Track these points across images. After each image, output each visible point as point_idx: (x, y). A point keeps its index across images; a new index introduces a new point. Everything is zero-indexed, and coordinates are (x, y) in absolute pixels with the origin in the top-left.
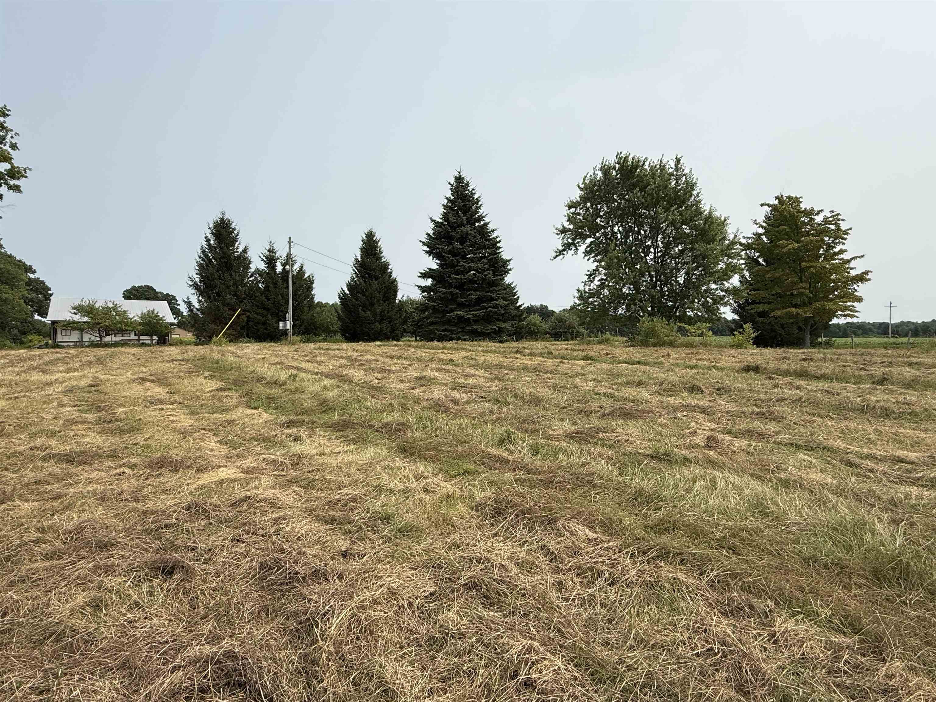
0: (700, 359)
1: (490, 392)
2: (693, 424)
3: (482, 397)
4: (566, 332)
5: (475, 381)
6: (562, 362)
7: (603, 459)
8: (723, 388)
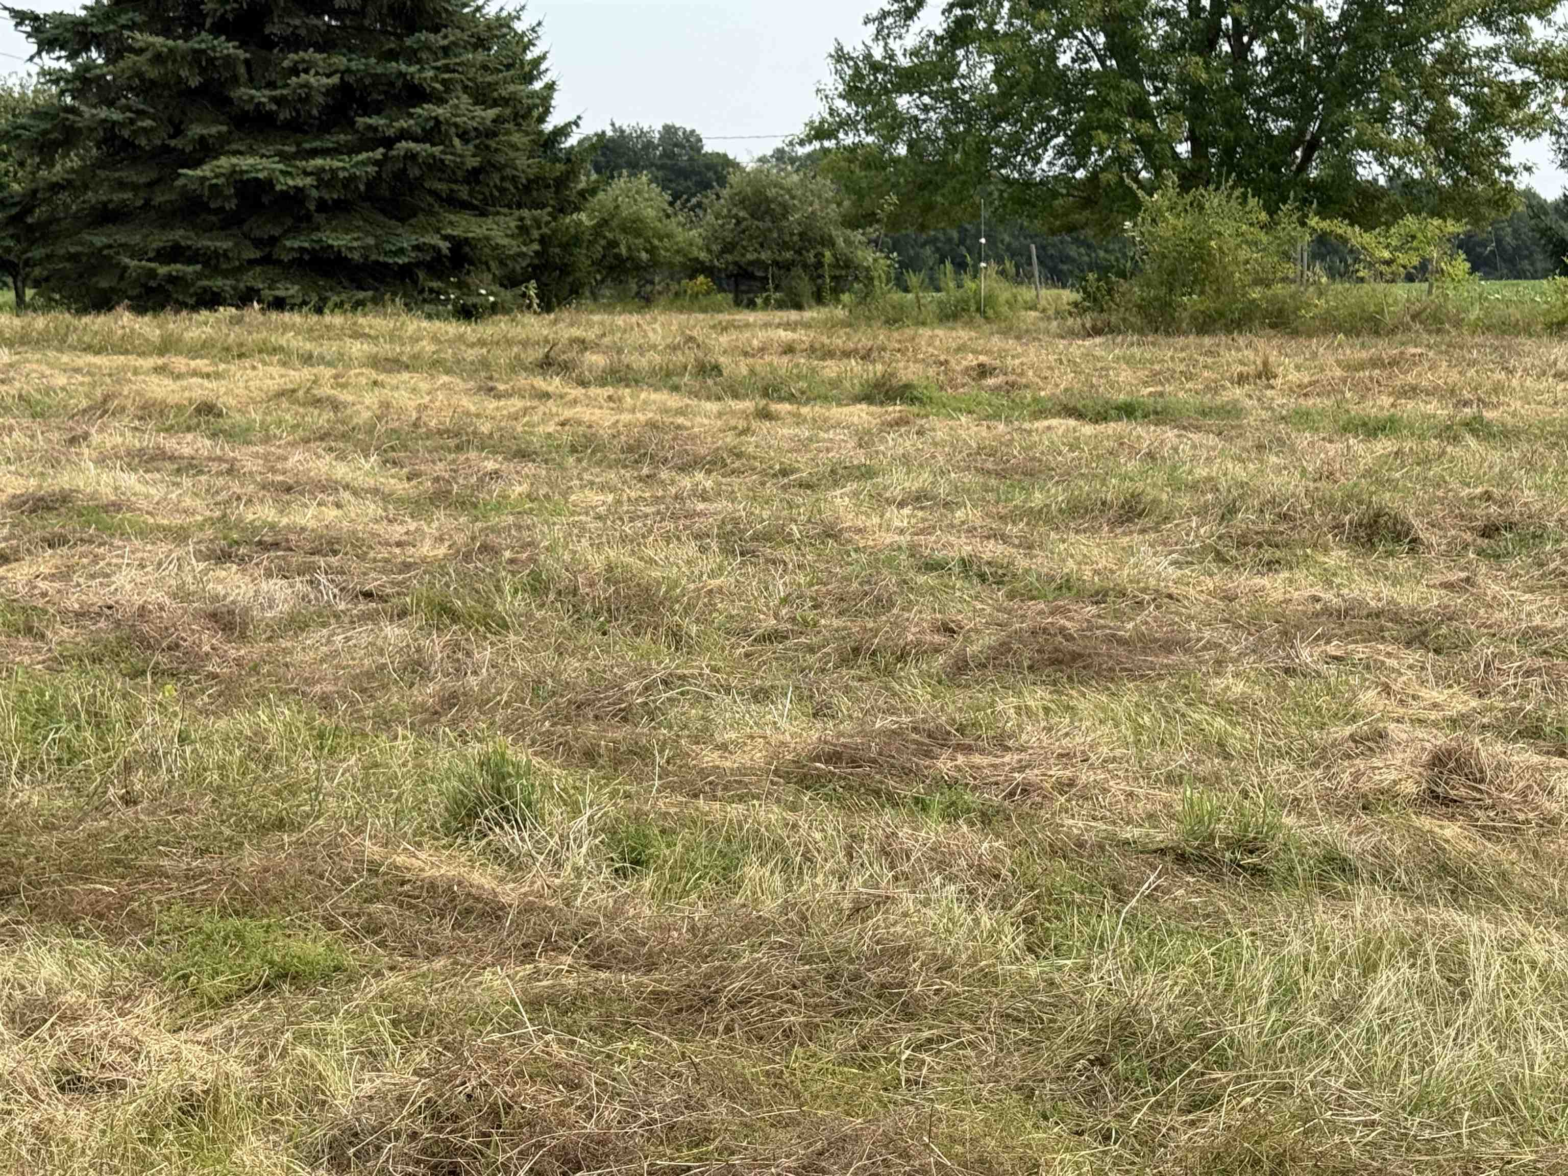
0: (1412, 391)
1: (407, 567)
2: (1369, 697)
3: (368, 595)
4: (787, 267)
5: (331, 513)
6: (765, 415)
7: (952, 879)
8: (1510, 527)
